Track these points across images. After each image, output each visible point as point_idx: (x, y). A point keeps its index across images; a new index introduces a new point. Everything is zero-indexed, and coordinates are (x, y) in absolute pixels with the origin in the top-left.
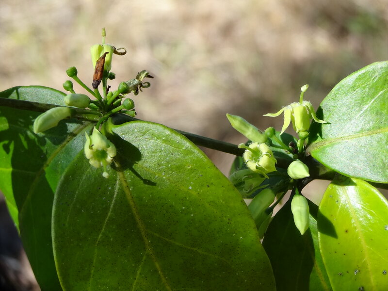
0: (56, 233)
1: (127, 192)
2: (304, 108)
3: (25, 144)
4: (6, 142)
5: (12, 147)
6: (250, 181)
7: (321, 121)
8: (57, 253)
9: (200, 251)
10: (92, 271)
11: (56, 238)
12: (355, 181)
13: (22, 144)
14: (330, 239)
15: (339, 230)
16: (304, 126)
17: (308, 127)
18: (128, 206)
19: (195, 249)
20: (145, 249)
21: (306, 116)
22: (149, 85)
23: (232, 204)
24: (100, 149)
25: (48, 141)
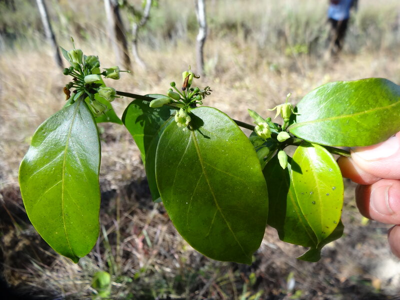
0: (157, 160)
1: (195, 141)
2: (288, 106)
3: (150, 120)
4: (142, 121)
5: (144, 123)
6: (257, 142)
7: (296, 113)
8: (157, 170)
9: (230, 174)
10: (174, 181)
11: (157, 162)
12: (313, 144)
13: (149, 121)
14: (298, 174)
15: (303, 170)
16: (287, 115)
17: (289, 116)
18: (195, 148)
19: (227, 173)
20: (202, 172)
21: (289, 110)
22: (210, 93)
23: (248, 150)
24: (183, 117)
25: (161, 119)
